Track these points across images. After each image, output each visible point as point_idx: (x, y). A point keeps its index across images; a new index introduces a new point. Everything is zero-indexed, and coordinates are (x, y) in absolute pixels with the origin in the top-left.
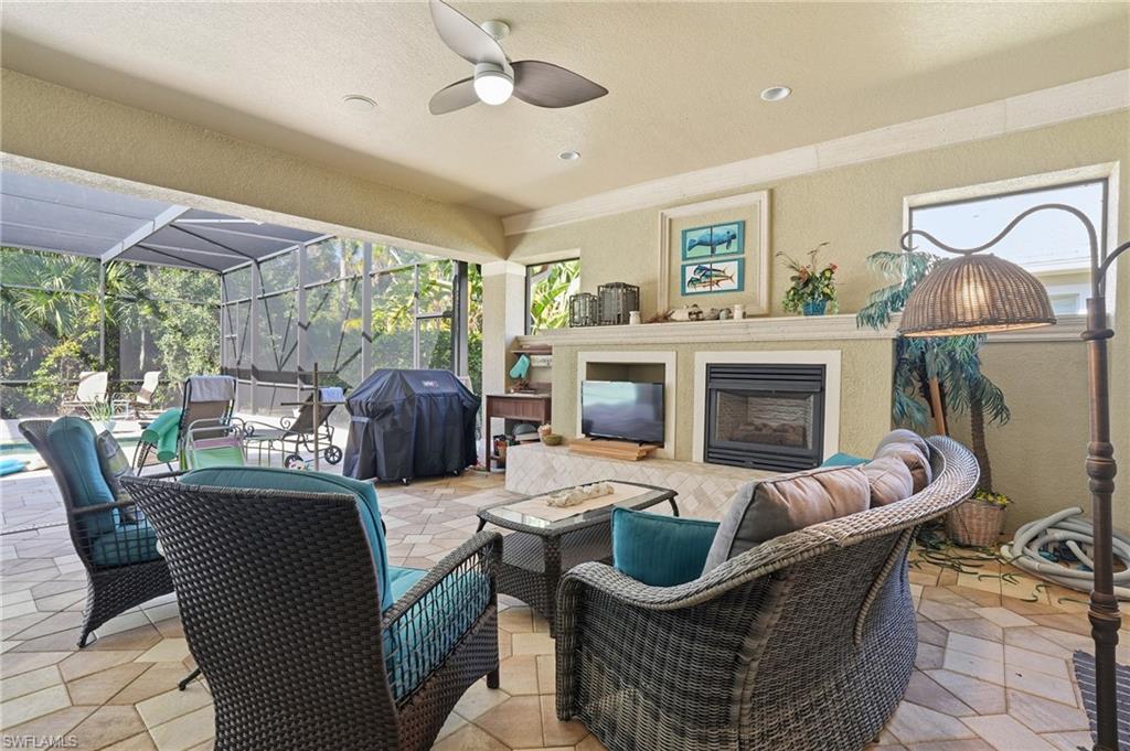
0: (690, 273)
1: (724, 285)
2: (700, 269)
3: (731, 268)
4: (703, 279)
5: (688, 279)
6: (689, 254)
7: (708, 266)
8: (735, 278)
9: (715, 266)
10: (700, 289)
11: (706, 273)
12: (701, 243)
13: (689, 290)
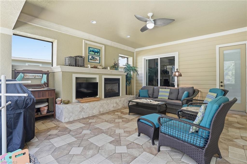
0: (90, 57)
1: (97, 61)
2: (92, 57)
3: (98, 58)
4: (93, 59)
5: (90, 59)
6: (90, 53)
7: (94, 57)
8: (99, 60)
9: (95, 57)
10: (92, 61)
11: (93, 58)
12: (93, 51)
13: (90, 61)
